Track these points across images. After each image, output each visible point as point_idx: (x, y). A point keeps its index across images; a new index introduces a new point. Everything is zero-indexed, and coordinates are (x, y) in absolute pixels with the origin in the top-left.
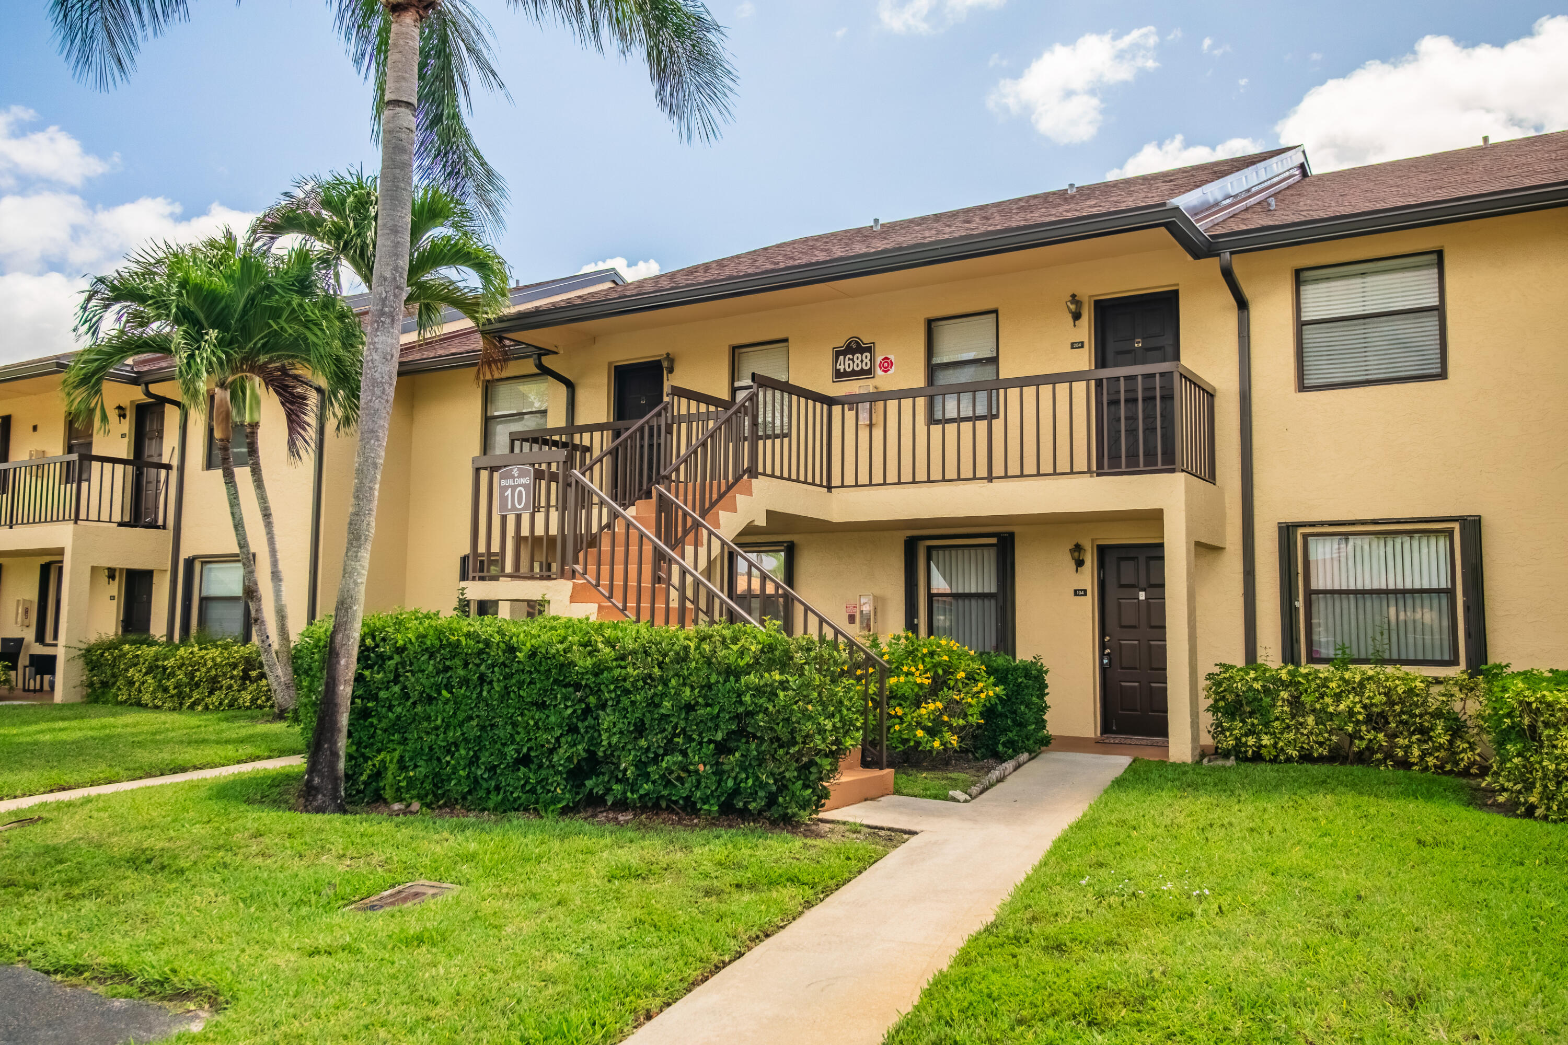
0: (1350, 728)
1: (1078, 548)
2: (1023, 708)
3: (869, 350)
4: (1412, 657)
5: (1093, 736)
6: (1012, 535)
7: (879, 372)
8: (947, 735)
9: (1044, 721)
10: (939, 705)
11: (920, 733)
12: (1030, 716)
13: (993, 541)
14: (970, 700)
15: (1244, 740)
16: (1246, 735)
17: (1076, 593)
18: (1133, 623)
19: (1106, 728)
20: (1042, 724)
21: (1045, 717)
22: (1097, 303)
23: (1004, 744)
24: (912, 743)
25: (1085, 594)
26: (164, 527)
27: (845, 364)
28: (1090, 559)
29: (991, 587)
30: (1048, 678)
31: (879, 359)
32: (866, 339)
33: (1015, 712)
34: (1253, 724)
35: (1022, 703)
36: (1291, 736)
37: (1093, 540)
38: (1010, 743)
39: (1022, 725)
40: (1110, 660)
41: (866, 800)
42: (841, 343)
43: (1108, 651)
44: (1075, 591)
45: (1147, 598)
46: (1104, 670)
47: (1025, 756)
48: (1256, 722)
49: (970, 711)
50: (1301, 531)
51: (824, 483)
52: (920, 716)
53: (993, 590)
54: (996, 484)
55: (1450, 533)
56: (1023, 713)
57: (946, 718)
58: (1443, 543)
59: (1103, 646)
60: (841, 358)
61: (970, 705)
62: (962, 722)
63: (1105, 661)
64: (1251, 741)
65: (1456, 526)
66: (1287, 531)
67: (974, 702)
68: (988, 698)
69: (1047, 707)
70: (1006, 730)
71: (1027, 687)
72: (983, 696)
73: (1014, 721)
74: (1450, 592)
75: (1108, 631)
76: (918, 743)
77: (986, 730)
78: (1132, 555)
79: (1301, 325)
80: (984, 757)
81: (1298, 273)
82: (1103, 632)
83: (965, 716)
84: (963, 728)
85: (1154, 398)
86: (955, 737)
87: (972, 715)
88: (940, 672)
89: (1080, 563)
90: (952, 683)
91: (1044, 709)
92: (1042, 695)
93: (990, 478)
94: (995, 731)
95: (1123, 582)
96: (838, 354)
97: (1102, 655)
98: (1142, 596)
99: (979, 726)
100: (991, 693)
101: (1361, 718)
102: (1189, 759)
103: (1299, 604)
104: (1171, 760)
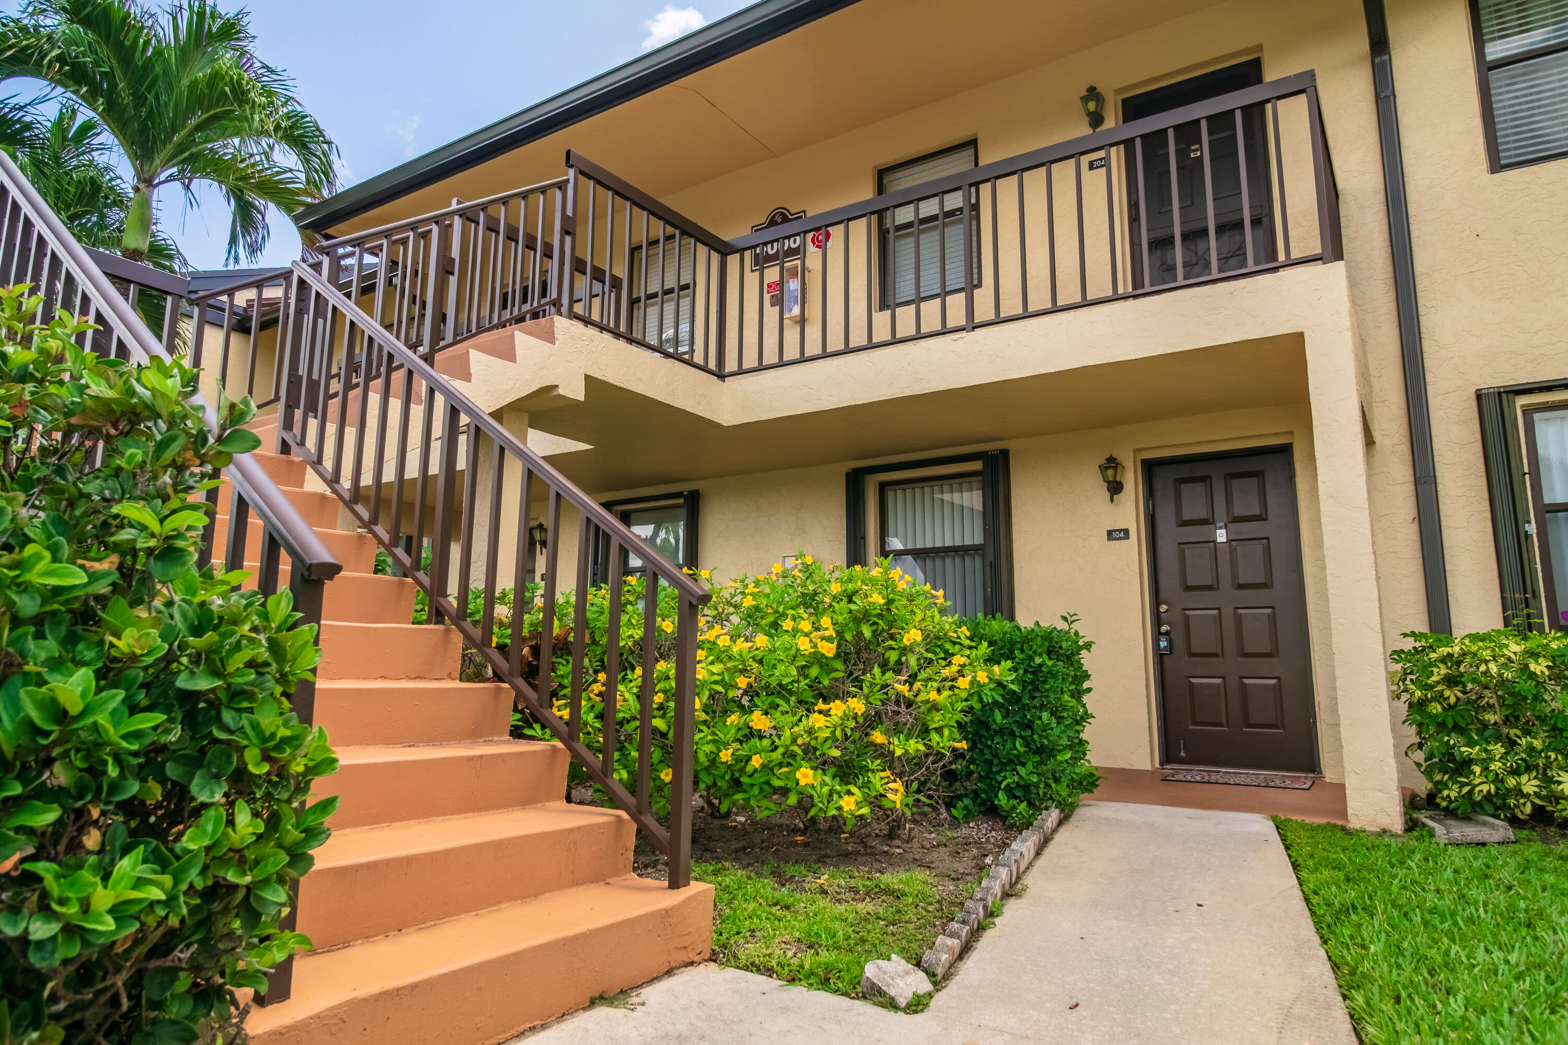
1: (1112, 463)
2: (1045, 715)
5: (1149, 768)
6: (1005, 453)
8: (878, 780)
9: (1082, 742)
10: (857, 705)
11: (806, 775)
12: (1058, 734)
13: (977, 466)
14: (933, 695)
15: (1511, 782)
16: (1515, 772)
17: (1111, 535)
18: (1208, 582)
19: (1168, 755)
20: (1079, 747)
21: (1083, 736)
23: (1009, 790)
24: (793, 799)
25: (1126, 537)
28: (1132, 481)
29: (973, 535)
30: (1087, 660)
33: (1029, 726)
34: (1531, 749)
35: (1042, 707)
37: (1136, 451)
38: (1023, 791)
39: (1045, 752)
40: (1170, 642)
41: (593, 1003)
42: (761, 219)
43: (1164, 628)
44: (1110, 533)
45: (1230, 541)
46: (1160, 658)
47: (1054, 815)
48: (1538, 744)
49: (936, 720)
50: (1520, 400)
51: (712, 365)
52: (810, 731)
53: (979, 540)
54: (980, 333)
56: (1046, 728)
57: (878, 737)
59: (1157, 620)
61: (935, 707)
62: (915, 746)
63: (1163, 644)
64: (1530, 785)
66: (1494, 406)
67: (942, 698)
68: (977, 690)
69: (1086, 716)
70: (1014, 762)
71: (1054, 675)
72: (964, 683)
73: (1027, 743)
75: (1164, 593)
76: (806, 802)
77: (972, 761)
78: (1199, 474)
79: (1487, 67)
80: (969, 815)
82: (1156, 600)
83: (925, 731)
84: (917, 762)
86: (898, 785)
87: (938, 730)
88: (867, 632)
89: (1115, 488)
90: (893, 656)
91: (1082, 719)
92: (1078, 694)
93: (970, 326)
94: (990, 763)
95: (1186, 516)
97: (1158, 635)
98: (1221, 536)
99: (957, 755)
100: (982, 677)
102: (1396, 823)
103: (1532, 528)
104: (1354, 823)
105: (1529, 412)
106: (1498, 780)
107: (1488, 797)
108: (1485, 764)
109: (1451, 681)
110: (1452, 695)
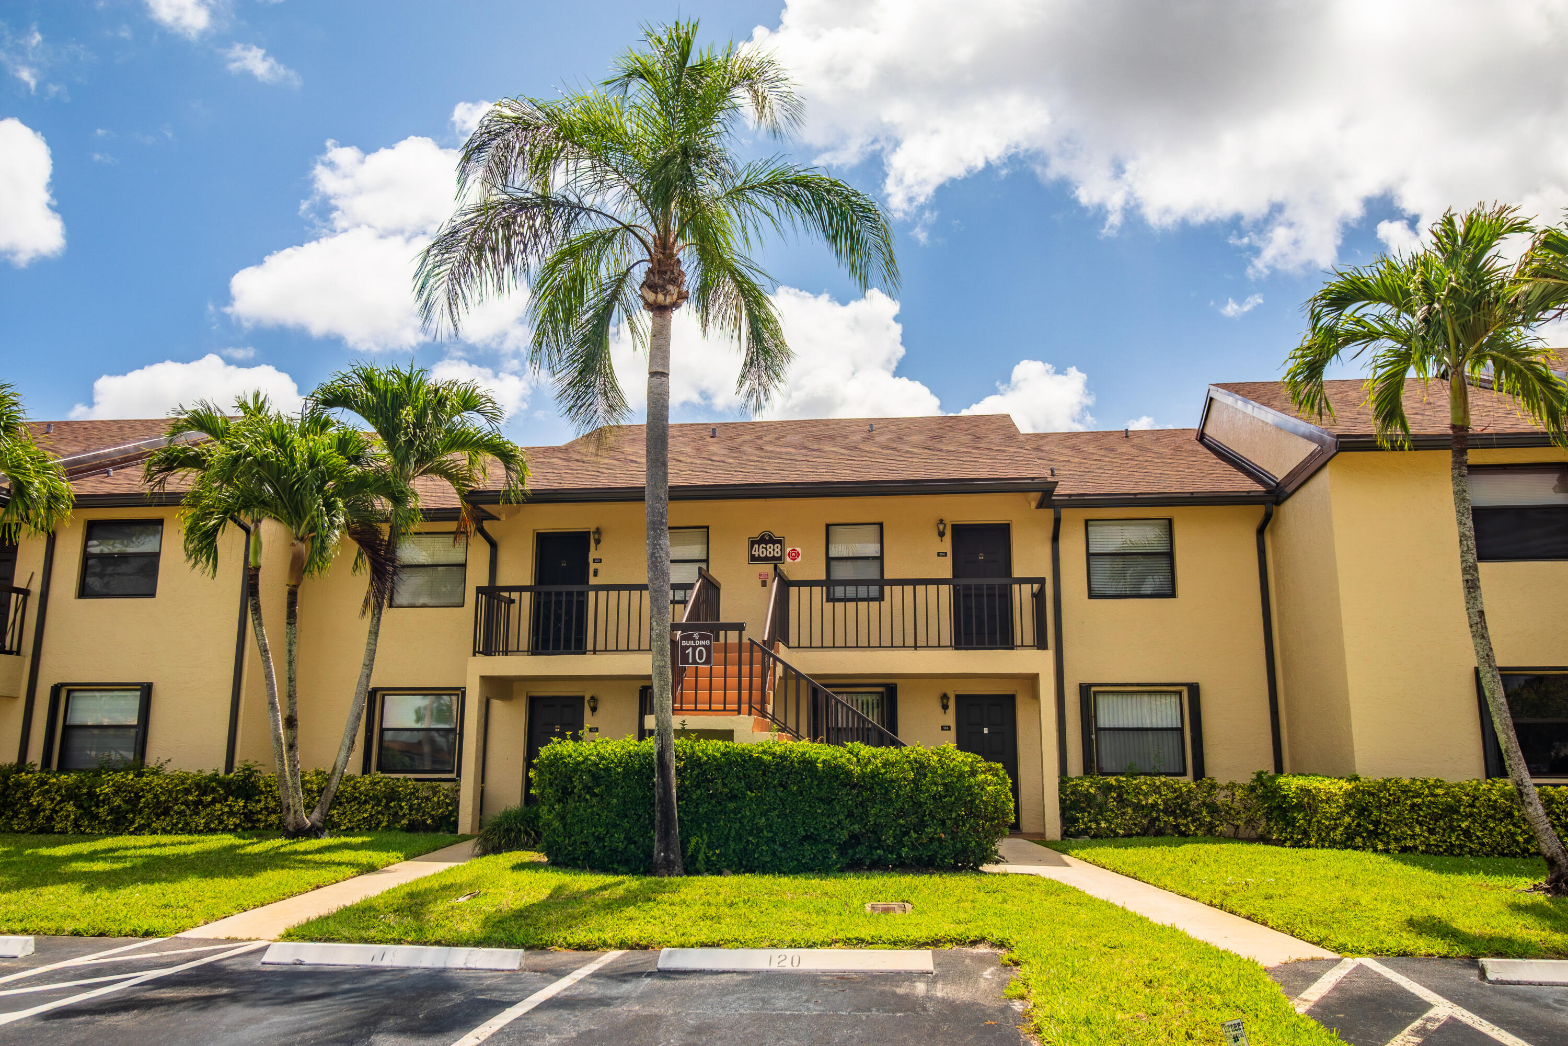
0: (1154, 814)
1: (945, 697)
3: (780, 542)
4: (1173, 771)
7: (788, 559)
17: (943, 728)
22: (953, 526)
25: (949, 729)
26: (18, 653)
27: (758, 551)
28: (952, 704)
31: (788, 550)
32: (777, 534)
36: (1119, 821)
37: (953, 692)
42: (756, 534)
45: (989, 733)
50: (1094, 689)
54: (921, 653)
55: (1180, 693)
58: (1174, 699)
60: (756, 546)
65: (1185, 690)
66: (1085, 690)
74: (1181, 730)
78: (978, 702)
79: (1089, 555)
81: (1087, 522)
85: (994, 595)
89: (945, 707)
93: (916, 647)
95: (973, 722)
96: (753, 543)
98: (985, 730)
101: (1161, 807)
102: (1059, 838)
103: (1093, 737)
104: (1048, 839)
105: (1095, 693)
106: (1085, 824)
107: (1083, 829)
108: (1083, 819)
109: (1073, 793)
110: (1073, 798)
